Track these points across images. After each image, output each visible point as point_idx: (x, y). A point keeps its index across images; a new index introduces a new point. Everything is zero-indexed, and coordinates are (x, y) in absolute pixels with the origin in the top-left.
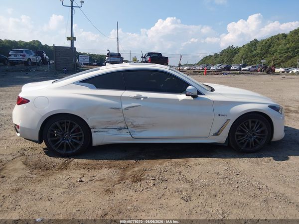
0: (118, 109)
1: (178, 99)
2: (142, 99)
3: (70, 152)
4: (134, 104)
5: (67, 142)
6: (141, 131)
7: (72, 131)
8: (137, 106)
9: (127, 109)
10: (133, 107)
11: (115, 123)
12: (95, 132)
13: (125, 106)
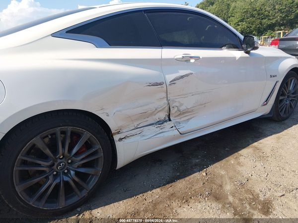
0: (160, 84)
1: (235, 58)
2: (192, 61)
3: (74, 200)
4: (182, 72)
5: (66, 179)
6: (188, 120)
7: (75, 151)
8: (187, 75)
9: (173, 82)
10: (182, 77)
11: (153, 113)
12: (121, 139)
13: (170, 77)
